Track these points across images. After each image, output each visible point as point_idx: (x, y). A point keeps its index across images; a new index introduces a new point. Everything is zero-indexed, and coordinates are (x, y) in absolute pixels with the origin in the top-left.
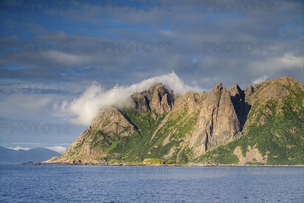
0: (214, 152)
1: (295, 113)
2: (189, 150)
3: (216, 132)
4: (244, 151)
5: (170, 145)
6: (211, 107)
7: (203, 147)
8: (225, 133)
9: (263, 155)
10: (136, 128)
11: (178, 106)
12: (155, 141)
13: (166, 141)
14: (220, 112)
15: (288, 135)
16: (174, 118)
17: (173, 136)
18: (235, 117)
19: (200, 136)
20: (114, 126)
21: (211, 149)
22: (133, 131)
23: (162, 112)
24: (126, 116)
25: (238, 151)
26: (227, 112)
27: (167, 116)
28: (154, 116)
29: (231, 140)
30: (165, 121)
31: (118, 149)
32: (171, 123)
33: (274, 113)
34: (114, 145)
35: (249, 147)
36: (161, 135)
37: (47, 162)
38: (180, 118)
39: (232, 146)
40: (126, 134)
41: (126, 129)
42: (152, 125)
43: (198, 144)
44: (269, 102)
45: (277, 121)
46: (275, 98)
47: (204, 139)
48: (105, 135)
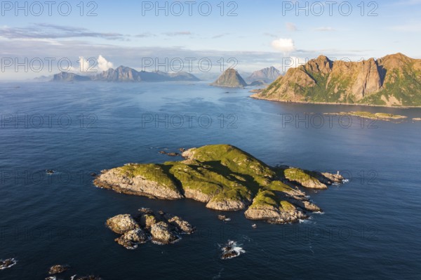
0: (369, 98)
1: (410, 76)
2: (353, 96)
3: (368, 87)
4: (388, 98)
5: (339, 92)
7: (361, 95)
8: (373, 87)
9: (399, 100)
10: (316, 82)
11: (336, 69)
12: (329, 90)
13: (336, 90)
14: (371, 76)
15: (409, 89)
16: (335, 76)
17: (339, 87)
18: (379, 79)
19: (360, 89)
20: (304, 81)
21: (367, 96)
22: (314, 84)
23: (327, 73)
24: (310, 76)
25: (383, 98)
26: (375, 76)
27: (330, 75)
28: (323, 75)
29: (378, 91)
30: (330, 78)
31: (309, 94)
32: (334, 79)
33: (398, 76)
34: (306, 91)
35: (389, 96)
36: (331, 86)
38: (339, 77)
39: (380, 94)
40: (311, 85)
41: (311, 83)
42: (324, 80)
43: (358, 93)
44: (394, 69)
45: (401, 81)
46: (397, 67)
47: (362, 91)
48: (300, 86)
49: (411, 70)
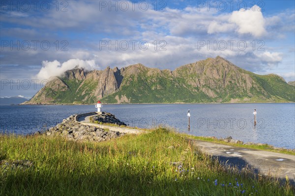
0: (106, 98)
2: (94, 97)
3: (107, 89)
4: (120, 97)
5: (85, 95)
6: (104, 78)
7: (101, 96)
8: (111, 89)
9: (128, 99)
10: (68, 87)
11: (89, 77)
12: (78, 93)
13: (83, 93)
14: (109, 80)
15: (139, 90)
16: (87, 82)
17: (87, 91)
18: (116, 82)
21: (105, 97)
22: (67, 89)
23: (81, 79)
24: (63, 82)
25: (117, 97)
26: (112, 79)
27: (84, 81)
28: (77, 81)
29: (114, 92)
30: (82, 84)
31: (60, 97)
32: (85, 85)
34: (58, 95)
35: (122, 96)
36: (81, 90)
37: (23, 104)
38: (90, 82)
39: (114, 95)
40: (64, 90)
41: (64, 87)
42: (77, 85)
43: (98, 94)
44: (131, 75)
46: (134, 73)
47: (101, 92)
48: (53, 91)
49: (145, 76)
